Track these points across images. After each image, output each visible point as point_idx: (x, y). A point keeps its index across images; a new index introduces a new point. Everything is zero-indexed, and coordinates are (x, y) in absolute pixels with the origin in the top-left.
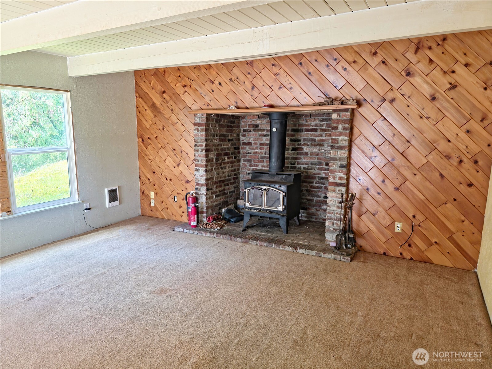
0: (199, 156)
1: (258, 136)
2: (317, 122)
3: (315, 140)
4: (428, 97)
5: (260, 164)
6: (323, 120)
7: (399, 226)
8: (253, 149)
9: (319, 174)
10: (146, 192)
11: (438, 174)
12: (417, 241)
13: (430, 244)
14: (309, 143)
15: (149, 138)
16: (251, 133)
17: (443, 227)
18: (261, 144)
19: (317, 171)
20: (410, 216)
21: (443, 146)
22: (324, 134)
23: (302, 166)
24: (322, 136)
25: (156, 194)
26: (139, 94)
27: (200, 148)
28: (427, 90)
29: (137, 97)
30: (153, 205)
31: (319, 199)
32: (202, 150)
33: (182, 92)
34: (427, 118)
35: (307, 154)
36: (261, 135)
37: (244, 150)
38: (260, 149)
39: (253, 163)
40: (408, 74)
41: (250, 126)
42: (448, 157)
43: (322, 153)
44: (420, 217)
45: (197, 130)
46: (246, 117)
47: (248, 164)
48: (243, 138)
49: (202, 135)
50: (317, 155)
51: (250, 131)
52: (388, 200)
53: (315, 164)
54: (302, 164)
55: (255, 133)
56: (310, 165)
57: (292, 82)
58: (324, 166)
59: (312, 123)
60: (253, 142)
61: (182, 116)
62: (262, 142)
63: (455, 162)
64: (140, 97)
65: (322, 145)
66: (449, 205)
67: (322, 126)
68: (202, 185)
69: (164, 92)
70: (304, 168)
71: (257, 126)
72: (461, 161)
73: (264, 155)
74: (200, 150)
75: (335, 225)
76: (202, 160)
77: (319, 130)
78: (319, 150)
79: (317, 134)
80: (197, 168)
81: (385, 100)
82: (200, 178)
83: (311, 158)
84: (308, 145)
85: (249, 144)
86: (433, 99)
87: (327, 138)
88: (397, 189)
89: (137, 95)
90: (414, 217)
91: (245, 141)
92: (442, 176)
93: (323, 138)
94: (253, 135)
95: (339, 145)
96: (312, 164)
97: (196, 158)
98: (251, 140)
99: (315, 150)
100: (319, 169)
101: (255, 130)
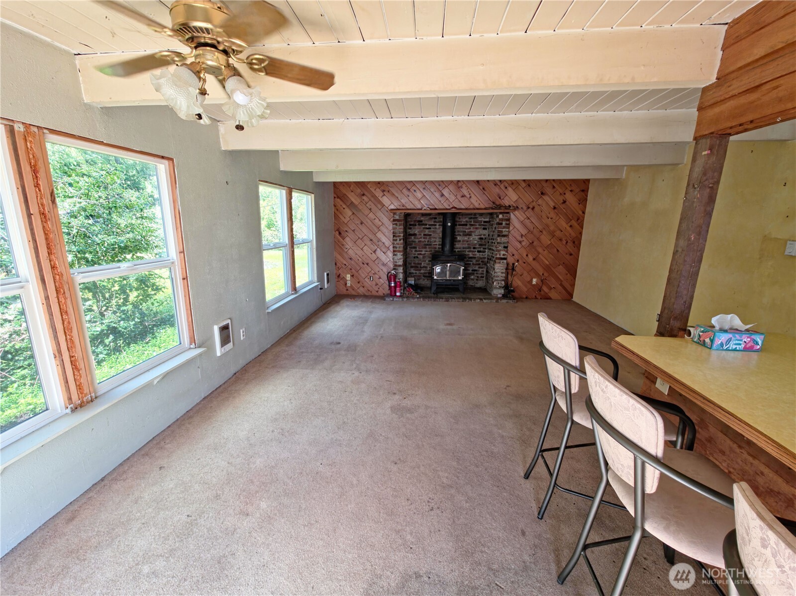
0: (398, 244)
1: (422, 229)
2: (467, 219)
3: (465, 232)
4: (552, 207)
5: (424, 250)
6: (471, 218)
7: (534, 281)
8: (417, 239)
9: (469, 255)
10: (342, 275)
11: (556, 250)
12: (545, 289)
13: (550, 289)
14: (461, 234)
15: (346, 231)
16: (416, 227)
17: (557, 278)
18: (424, 235)
19: (467, 253)
20: (541, 274)
21: (558, 233)
22: (472, 227)
23: (457, 250)
24: (470, 229)
25: (352, 276)
26: (337, 195)
27: (398, 239)
28: (552, 204)
29: (335, 197)
30: (349, 285)
31: (468, 272)
32: (400, 240)
33: (381, 195)
34: (551, 218)
35: (460, 241)
36: (424, 228)
37: (410, 240)
38: (424, 238)
39: (418, 249)
40: (542, 193)
41: (415, 221)
42: (561, 240)
43: (471, 240)
44: (546, 274)
45: (396, 224)
46: (411, 215)
47: (414, 250)
48: (409, 230)
49: (401, 229)
50: (467, 242)
51: (416, 225)
52: (529, 266)
53: (466, 248)
54: (457, 249)
55: (419, 227)
56: (462, 249)
57: (471, 193)
58: (472, 249)
59: (464, 220)
60: (418, 233)
61: (380, 214)
62: (426, 233)
63: (564, 242)
64: (338, 197)
65: (470, 235)
66: (561, 266)
67: (471, 222)
68: (400, 266)
69: (363, 195)
70: (458, 251)
71: (421, 221)
72: (567, 242)
73: (427, 243)
74: (398, 240)
75: (500, 284)
76: (400, 247)
77: (468, 225)
78: (469, 238)
79: (467, 227)
80: (395, 253)
81: (529, 208)
82: (397, 261)
83: (463, 244)
84: (460, 235)
85: (415, 235)
86: (555, 208)
87: (474, 230)
88: (534, 259)
89: (335, 196)
90: (543, 274)
91: (411, 233)
92: (558, 251)
93: (472, 230)
94: (418, 228)
95: (503, 234)
96: (463, 248)
97: (395, 246)
98: (416, 232)
99: (466, 238)
100: (469, 251)
101: (419, 225)
